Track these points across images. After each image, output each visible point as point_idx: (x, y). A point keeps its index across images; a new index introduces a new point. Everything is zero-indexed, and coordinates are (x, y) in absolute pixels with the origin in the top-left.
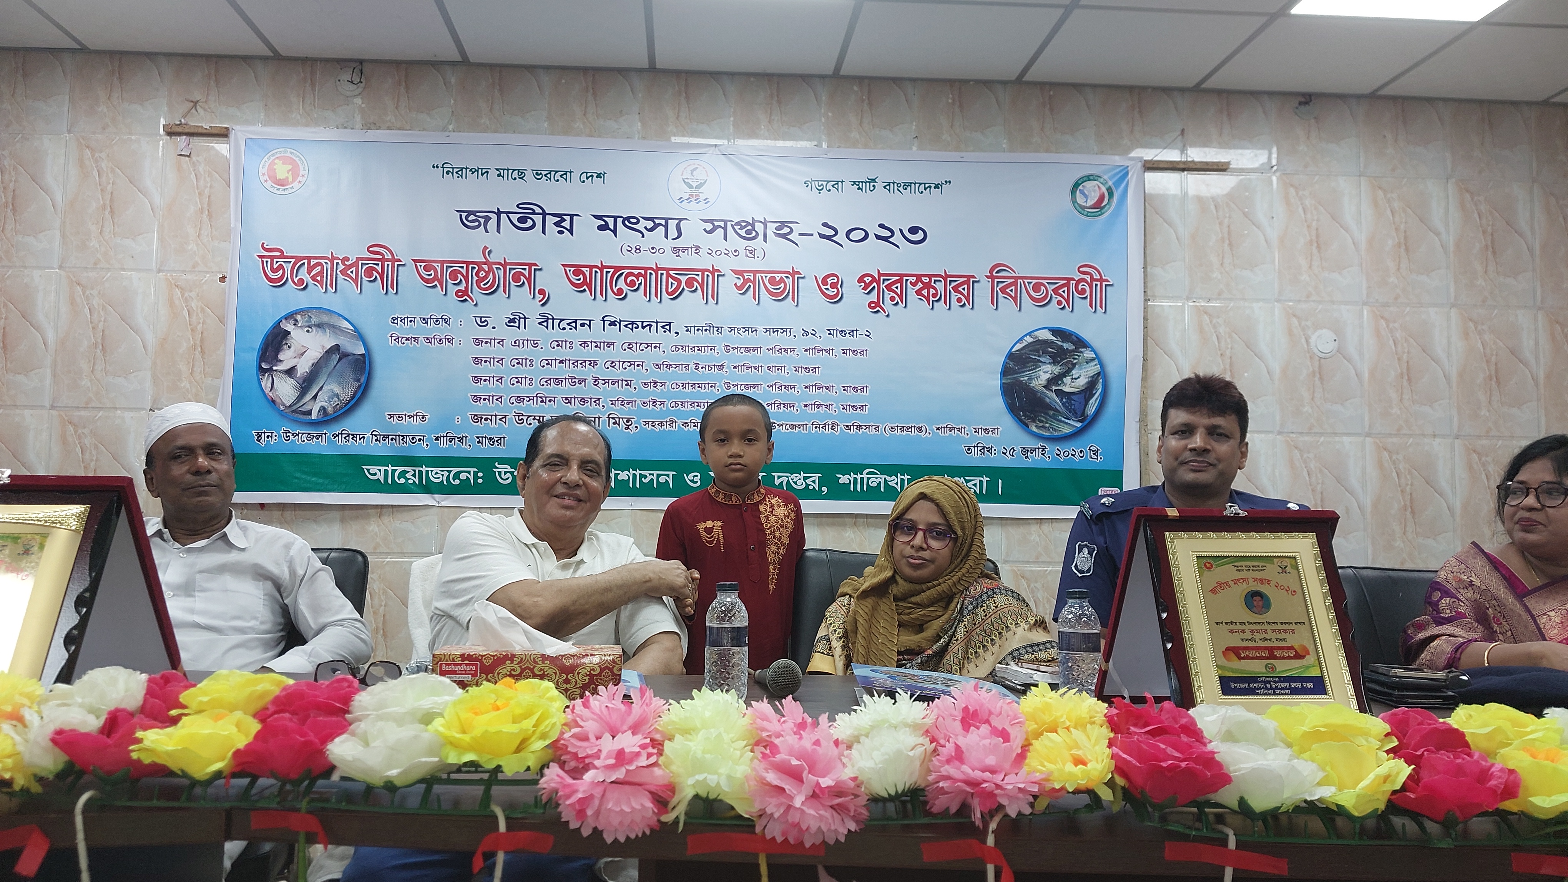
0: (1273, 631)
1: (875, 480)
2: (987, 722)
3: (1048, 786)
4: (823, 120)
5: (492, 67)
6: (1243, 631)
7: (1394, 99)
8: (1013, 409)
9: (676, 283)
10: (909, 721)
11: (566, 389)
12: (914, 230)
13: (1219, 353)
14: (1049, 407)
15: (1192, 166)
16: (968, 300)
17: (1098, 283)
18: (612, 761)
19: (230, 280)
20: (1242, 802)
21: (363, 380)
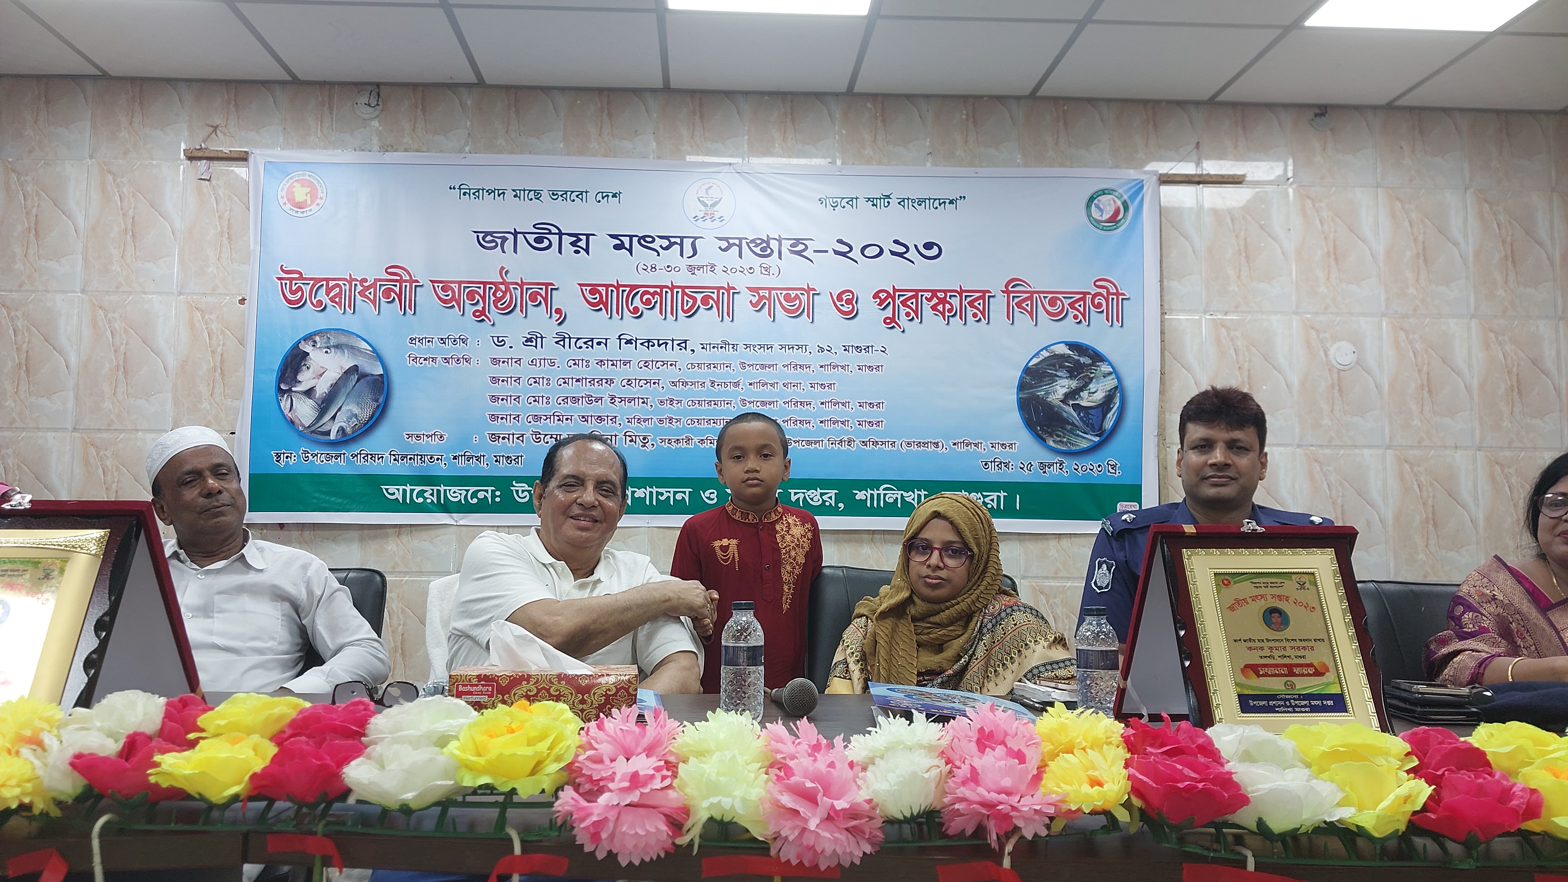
0: (1292, 648)
1: (892, 495)
2: (1003, 743)
3: (1065, 808)
4: (837, 137)
5: (507, 88)
6: (1262, 648)
7: (1411, 109)
8: (1030, 424)
9: (692, 301)
10: (925, 742)
11: (583, 407)
12: (928, 246)
13: (1237, 366)
14: (1066, 421)
15: (1207, 179)
16: (984, 314)
17: (1115, 297)
18: (626, 784)
19: (250, 302)
20: (1260, 823)
21: (381, 400)
